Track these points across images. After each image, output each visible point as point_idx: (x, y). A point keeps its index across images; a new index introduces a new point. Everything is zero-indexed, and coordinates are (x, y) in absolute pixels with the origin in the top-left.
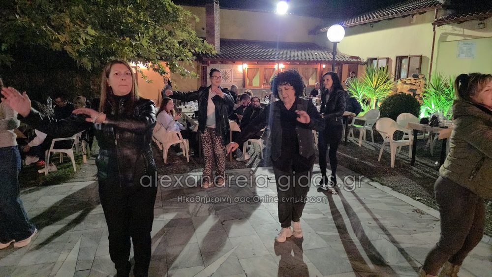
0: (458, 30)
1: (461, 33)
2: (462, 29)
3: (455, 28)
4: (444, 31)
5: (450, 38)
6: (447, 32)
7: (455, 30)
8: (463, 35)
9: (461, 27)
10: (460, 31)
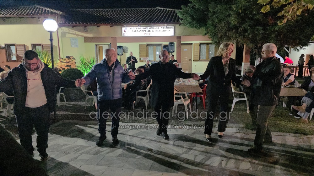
0: (72, 31)
1: (74, 33)
2: (74, 31)
3: (70, 30)
4: (63, 31)
5: (68, 35)
6: (65, 31)
7: (70, 31)
8: (75, 34)
9: (73, 30)
10: (73, 32)
